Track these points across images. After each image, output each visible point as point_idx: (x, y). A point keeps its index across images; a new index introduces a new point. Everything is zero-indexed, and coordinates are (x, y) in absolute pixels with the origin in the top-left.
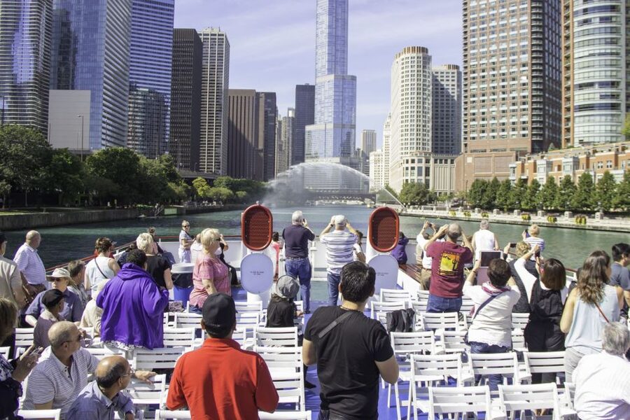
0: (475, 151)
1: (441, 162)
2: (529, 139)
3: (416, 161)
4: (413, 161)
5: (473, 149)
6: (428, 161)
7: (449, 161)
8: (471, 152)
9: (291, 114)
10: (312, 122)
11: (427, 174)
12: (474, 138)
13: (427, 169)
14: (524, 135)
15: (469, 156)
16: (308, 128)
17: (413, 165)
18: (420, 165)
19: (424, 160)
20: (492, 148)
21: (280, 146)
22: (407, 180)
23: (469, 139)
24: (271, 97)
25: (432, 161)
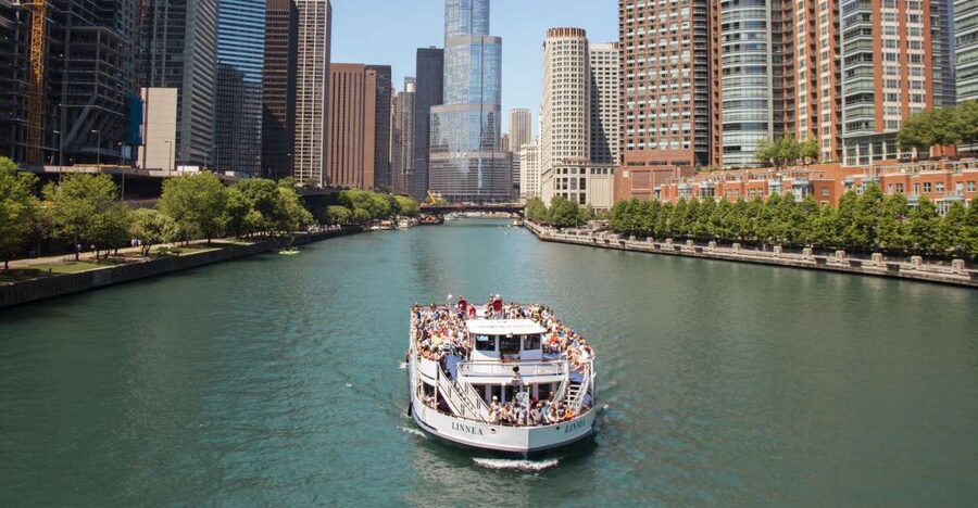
0: (633, 164)
1: (599, 172)
2: (692, 150)
3: (569, 171)
4: (565, 171)
5: (631, 160)
6: (583, 171)
7: (609, 170)
8: (629, 164)
9: (410, 88)
10: (440, 101)
11: (583, 186)
12: (631, 149)
13: (583, 181)
14: (686, 146)
15: (625, 169)
16: (434, 110)
17: (565, 176)
18: (574, 176)
19: (578, 170)
20: (652, 160)
21: (396, 136)
22: (558, 194)
23: (625, 150)
24: (384, 72)
25: (588, 170)
